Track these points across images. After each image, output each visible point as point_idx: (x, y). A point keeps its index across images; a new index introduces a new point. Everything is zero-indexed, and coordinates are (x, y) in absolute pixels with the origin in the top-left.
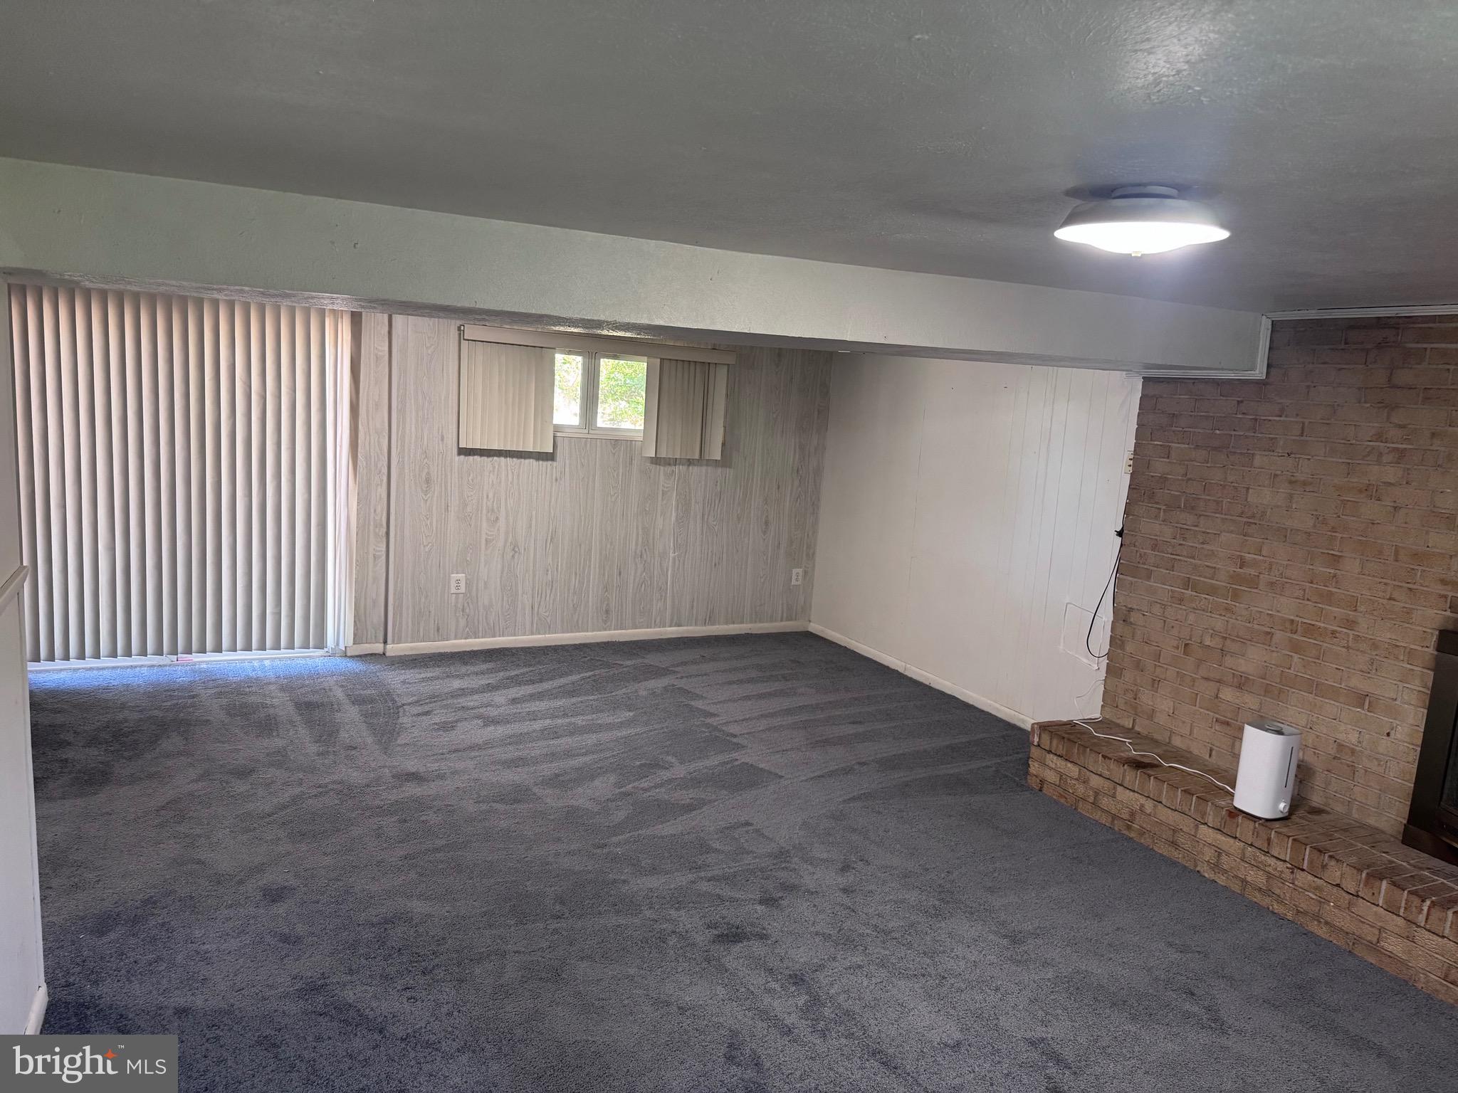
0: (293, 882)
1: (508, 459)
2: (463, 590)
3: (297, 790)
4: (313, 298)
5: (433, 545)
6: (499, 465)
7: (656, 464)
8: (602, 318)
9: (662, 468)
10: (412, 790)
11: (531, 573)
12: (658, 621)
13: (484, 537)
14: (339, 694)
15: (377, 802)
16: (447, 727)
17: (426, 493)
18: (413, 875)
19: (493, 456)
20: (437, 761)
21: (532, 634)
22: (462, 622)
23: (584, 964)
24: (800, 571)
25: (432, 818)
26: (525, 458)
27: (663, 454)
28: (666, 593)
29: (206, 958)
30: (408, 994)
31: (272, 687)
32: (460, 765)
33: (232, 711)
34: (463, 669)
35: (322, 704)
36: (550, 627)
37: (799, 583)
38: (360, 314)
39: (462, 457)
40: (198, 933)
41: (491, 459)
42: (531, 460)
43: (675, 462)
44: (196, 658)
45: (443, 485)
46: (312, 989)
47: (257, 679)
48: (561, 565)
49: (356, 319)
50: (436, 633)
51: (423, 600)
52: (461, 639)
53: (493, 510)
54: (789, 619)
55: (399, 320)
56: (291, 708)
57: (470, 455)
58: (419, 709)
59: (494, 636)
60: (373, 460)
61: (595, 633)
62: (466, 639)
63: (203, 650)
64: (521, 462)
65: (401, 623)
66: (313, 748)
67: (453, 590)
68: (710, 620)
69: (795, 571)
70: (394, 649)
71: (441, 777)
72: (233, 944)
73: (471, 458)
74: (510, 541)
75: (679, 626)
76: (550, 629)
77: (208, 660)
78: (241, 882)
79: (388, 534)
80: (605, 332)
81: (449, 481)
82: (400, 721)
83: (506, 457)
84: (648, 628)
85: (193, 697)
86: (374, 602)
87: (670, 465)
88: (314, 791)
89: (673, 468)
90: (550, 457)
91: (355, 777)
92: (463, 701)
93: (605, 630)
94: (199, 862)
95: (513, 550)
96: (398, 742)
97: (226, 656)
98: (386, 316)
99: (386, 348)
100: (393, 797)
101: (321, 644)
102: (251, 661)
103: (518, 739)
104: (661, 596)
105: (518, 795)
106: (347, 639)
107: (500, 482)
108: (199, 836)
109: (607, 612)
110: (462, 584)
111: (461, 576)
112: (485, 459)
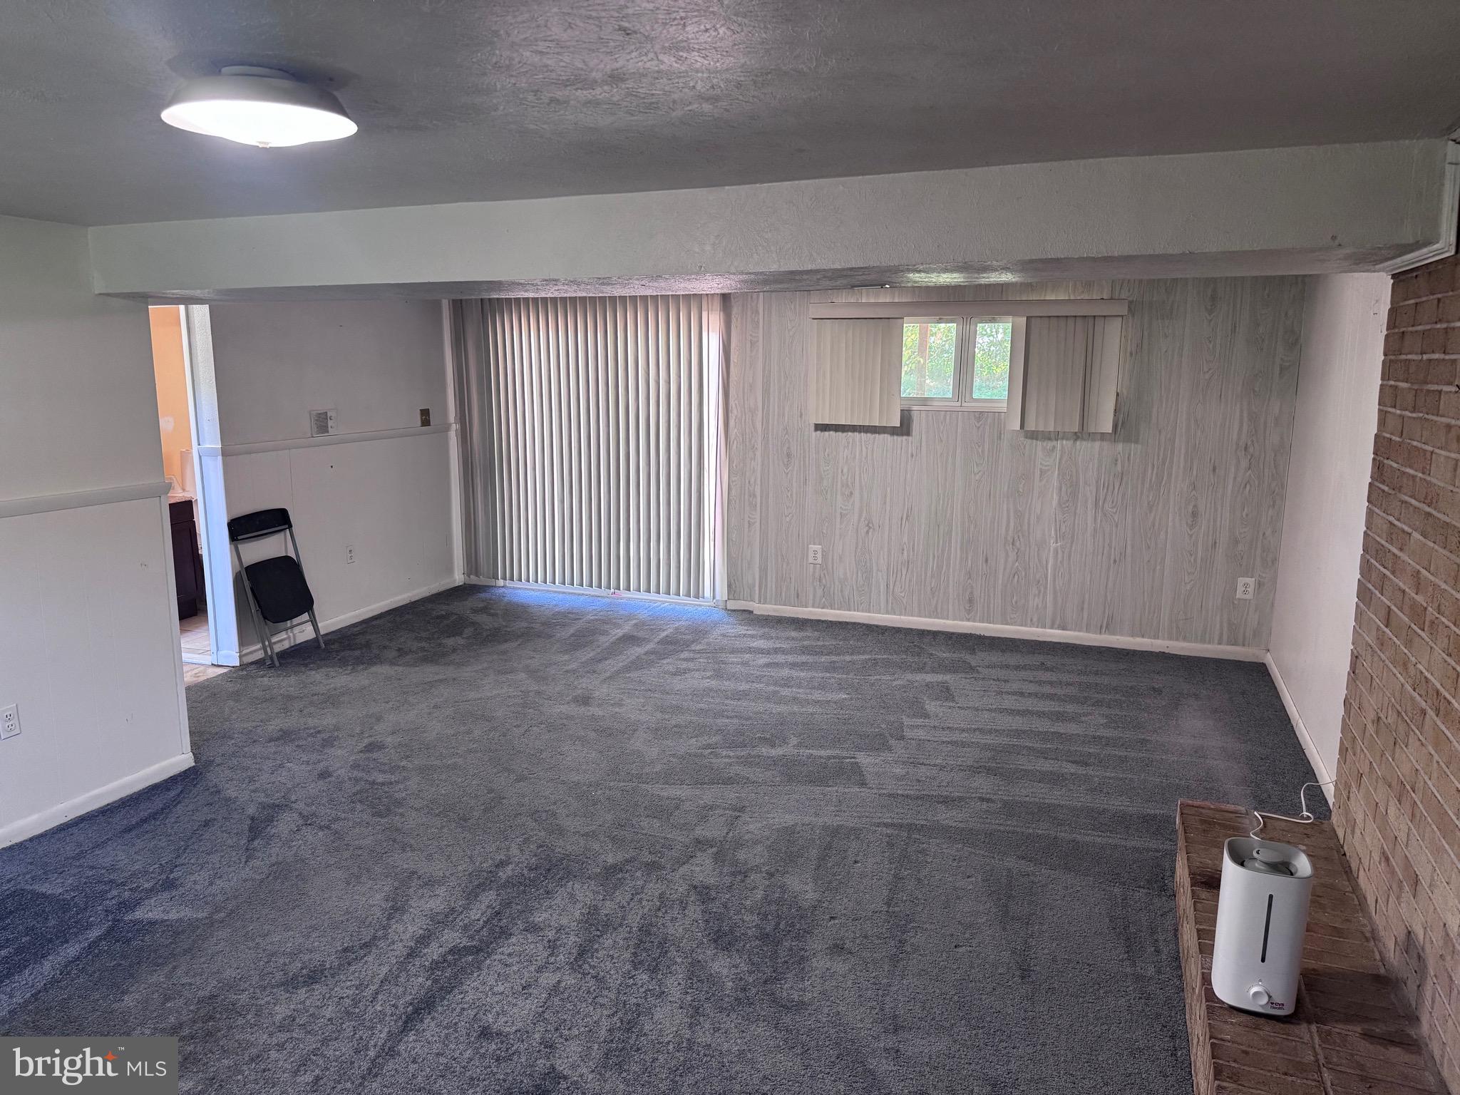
1: (862, 434)
2: (819, 561)
5: (793, 516)
6: (853, 440)
7: (1032, 439)
9: (1039, 443)
11: (886, 550)
12: (1035, 620)
13: (839, 511)
17: (787, 466)
19: (847, 431)
21: (888, 613)
22: (819, 592)
24: (1251, 581)
26: (879, 433)
27: (1031, 426)
28: (1046, 588)
36: (906, 609)
37: (1247, 597)
39: (819, 432)
41: (845, 434)
42: (886, 435)
43: (1057, 436)
45: (802, 459)
48: (918, 545)
50: (796, 599)
51: (785, 566)
52: (818, 607)
53: (847, 485)
54: (1234, 641)
57: (826, 431)
59: (850, 611)
60: (747, 437)
61: (956, 622)
62: (823, 608)
64: (875, 438)
65: (766, 586)
67: (811, 560)
68: (1108, 627)
69: (1241, 580)
70: (760, 609)
73: (827, 433)
74: (864, 515)
75: (1063, 630)
76: (906, 611)
77: (630, 597)
81: (807, 456)
83: (860, 432)
84: (1022, 625)
86: (749, 564)
87: (1050, 439)
89: (1055, 443)
90: (904, 428)
93: (968, 620)
95: (868, 525)
101: (700, 592)
104: (1040, 591)
106: (722, 594)
107: (855, 457)
109: (971, 601)
110: (819, 555)
111: (818, 547)
112: (840, 434)
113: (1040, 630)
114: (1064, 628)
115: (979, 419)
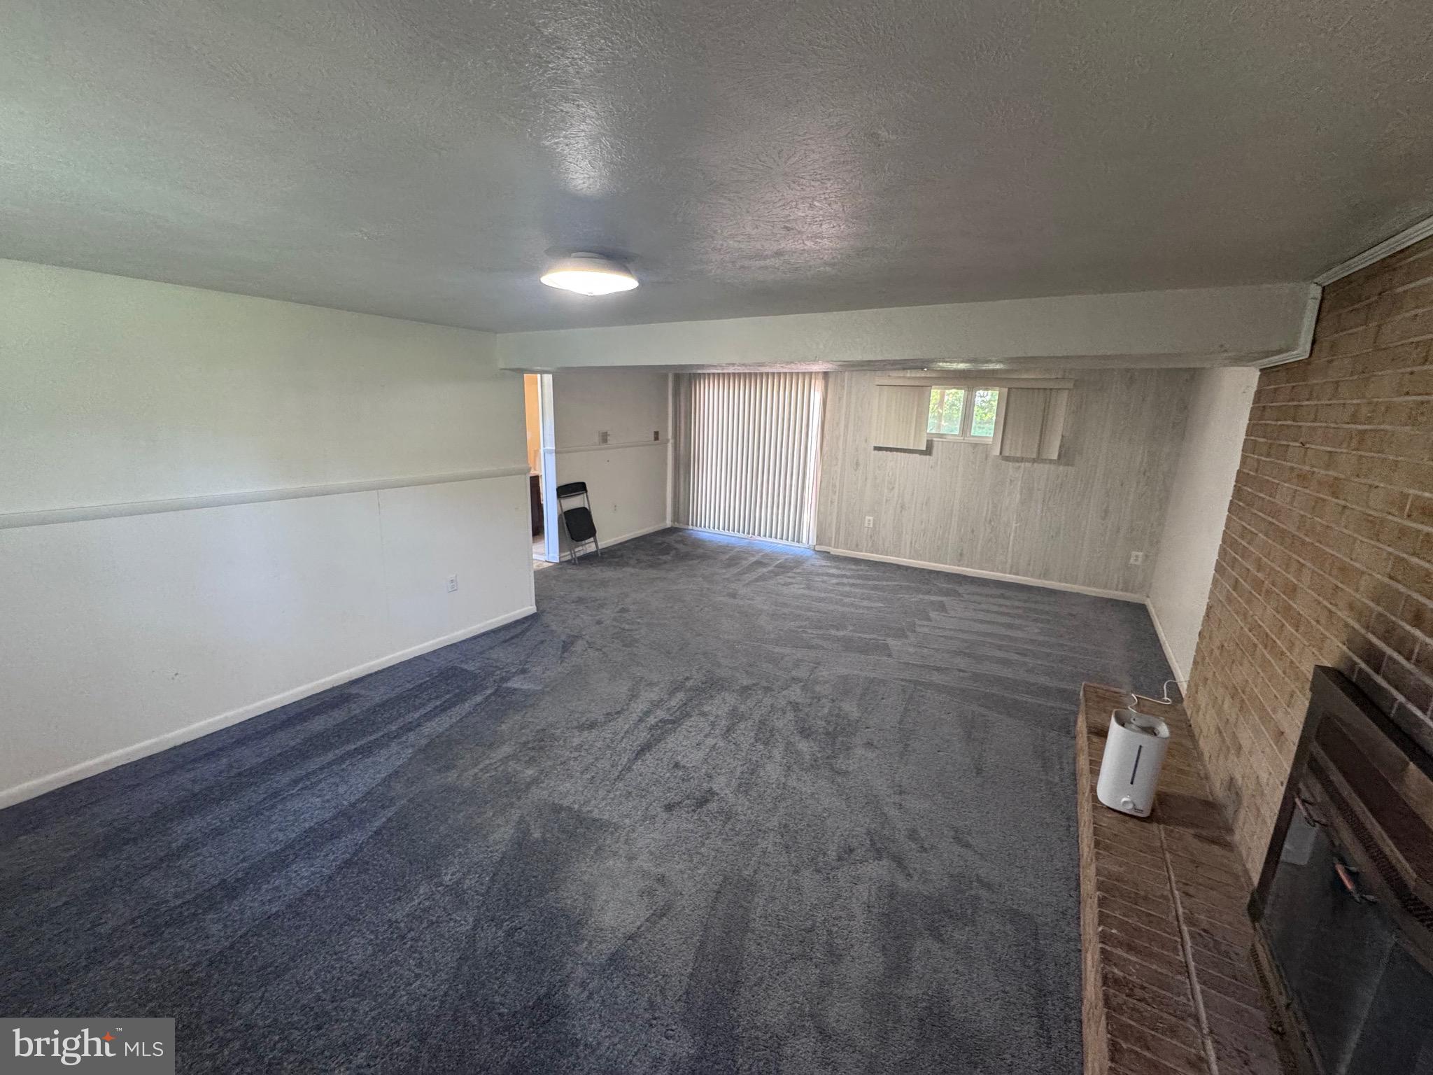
1: (903, 453)
2: (871, 526)
5: (857, 499)
6: (897, 457)
9: (1011, 464)
11: (912, 522)
13: (885, 498)
19: (894, 451)
21: (910, 558)
22: (870, 544)
24: (1140, 554)
26: (912, 453)
27: (1006, 453)
28: (1008, 550)
37: (1137, 563)
38: (828, 373)
39: (876, 451)
42: (917, 455)
43: (1022, 460)
45: (865, 466)
48: (932, 520)
49: (825, 376)
51: (850, 528)
52: (869, 553)
53: (891, 483)
54: (1125, 589)
59: (886, 556)
60: (834, 451)
61: (950, 566)
62: (871, 553)
63: (754, 534)
64: (910, 457)
65: (839, 538)
67: (866, 525)
68: (1045, 575)
69: (1134, 553)
70: (835, 551)
73: (880, 452)
74: (900, 502)
76: (922, 558)
77: (758, 540)
81: (868, 465)
83: (901, 452)
84: (990, 571)
87: (1018, 461)
89: (1020, 464)
90: (928, 451)
93: (959, 566)
95: (902, 507)
97: (764, 539)
99: (843, 392)
101: (799, 541)
104: (1004, 552)
106: (813, 541)
107: (897, 467)
109: (961, 555)
110: (872, 522)
111: (871, 518)
112: (889, 452)
114: (1017, 574)
115: (974, 448)
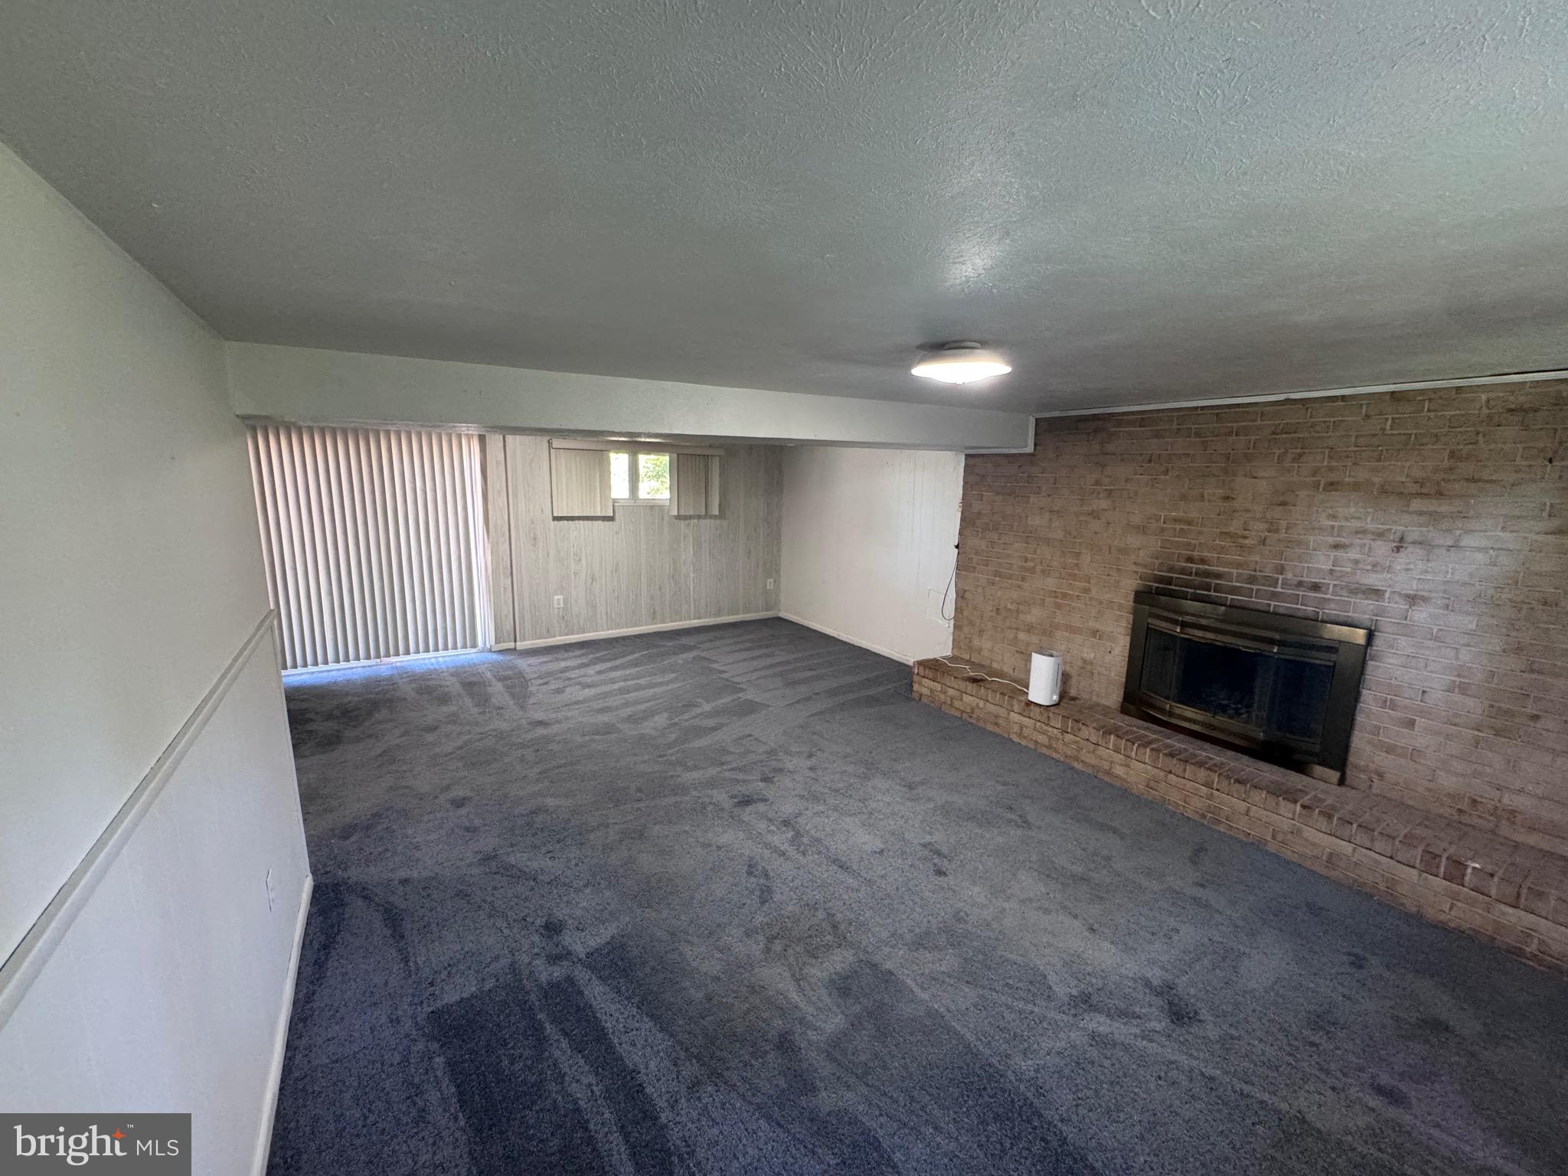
0: (469, 794)
1: (585, 521)
2: (562, 606)
3: (468, 737)
4: (454, 427)
5: (541, 578)
6: (579, 526)
7: (679, 519)
8: (640, 431)
9: (682, 521)
10: (541, 731)
11: (604, 592)
12: (686, 617)
13: (573, 571)
14: (489, 675)
15: (520, 740)
16: (559, 691)
17: (534, 546)
18: (546, 783)
19: (575, 520)
20: (555, 712)
21: (608, 630)
22: (563, 626)
23: (657, 827)
24: (772, 580)
25: (555, 747)
26: (595, 521)
27: (682, 513)
28: (690, 600)
29: (417, 848)
30: (550, 855)
31: (445, 674)
32: (570, 714)
33: (420, 691)
34: (566, 655)
35: (479, 683)
37: (771, 588)
38: (485, 436)
39: (556, 522)
40: (410, 832)
41: (574, 522)
42: (600, 521)
43: (690, 517)
44: (393, 659)
45: (545, 540)
46: (487, 859)
47: (435, 669)
48: (623, 585)
49: (482, 439)
50: (547, 634)
51: (537, 613)
52: (563, 636)
53: (577, 554)
54: (767, 610)
55: (509, 438)
56: (458, 686)
57: (560, 520)
58: (541, 681)
59: (584, 633)
60: (499, 527)
61: (647, 627)
62: (566, 636)
63: (397, 654)
64: (593, 524)
65: (524, 629)
66: (476, 710)
67: (556, 606)
68: (718, 613)
69: (768, 581)
70: (521, 645)
71: (558, 721)
72: (434, 836)
73: (561, 522)
74: (589, 572)
76: (618, 626)
77: (401, 660)
78: (436, 797)
79: (512, 573)
80: (643, 440)
81: (548, 537)
82: (529, 689)
83: (583, 520)
84: (680, 621)
85: (393, 684)
86: (506, 616)
87: (687, 519)
88: (478, 737)
89: (689, 521)
90: (611, 519)
91: (505, 726)
92: (568, 674)
94: (406, 787)
95: (592, 578)
96: (530, 702)
97: (413, 657)
98: (501, 437)
99: (503, 456)
100: (529, 737)
101: (474, 645)
102: (430, 659)
103: (606, 695)
104: (687, 601)
105: (608, 729)
106: (491, 641)
107: (581, 536)
108: (405, 771)
109: (654, 613)
110: (562, 602)
111: (560, 597)
112: (570, 522)
113: (688, 622)
114: (700, 618)
